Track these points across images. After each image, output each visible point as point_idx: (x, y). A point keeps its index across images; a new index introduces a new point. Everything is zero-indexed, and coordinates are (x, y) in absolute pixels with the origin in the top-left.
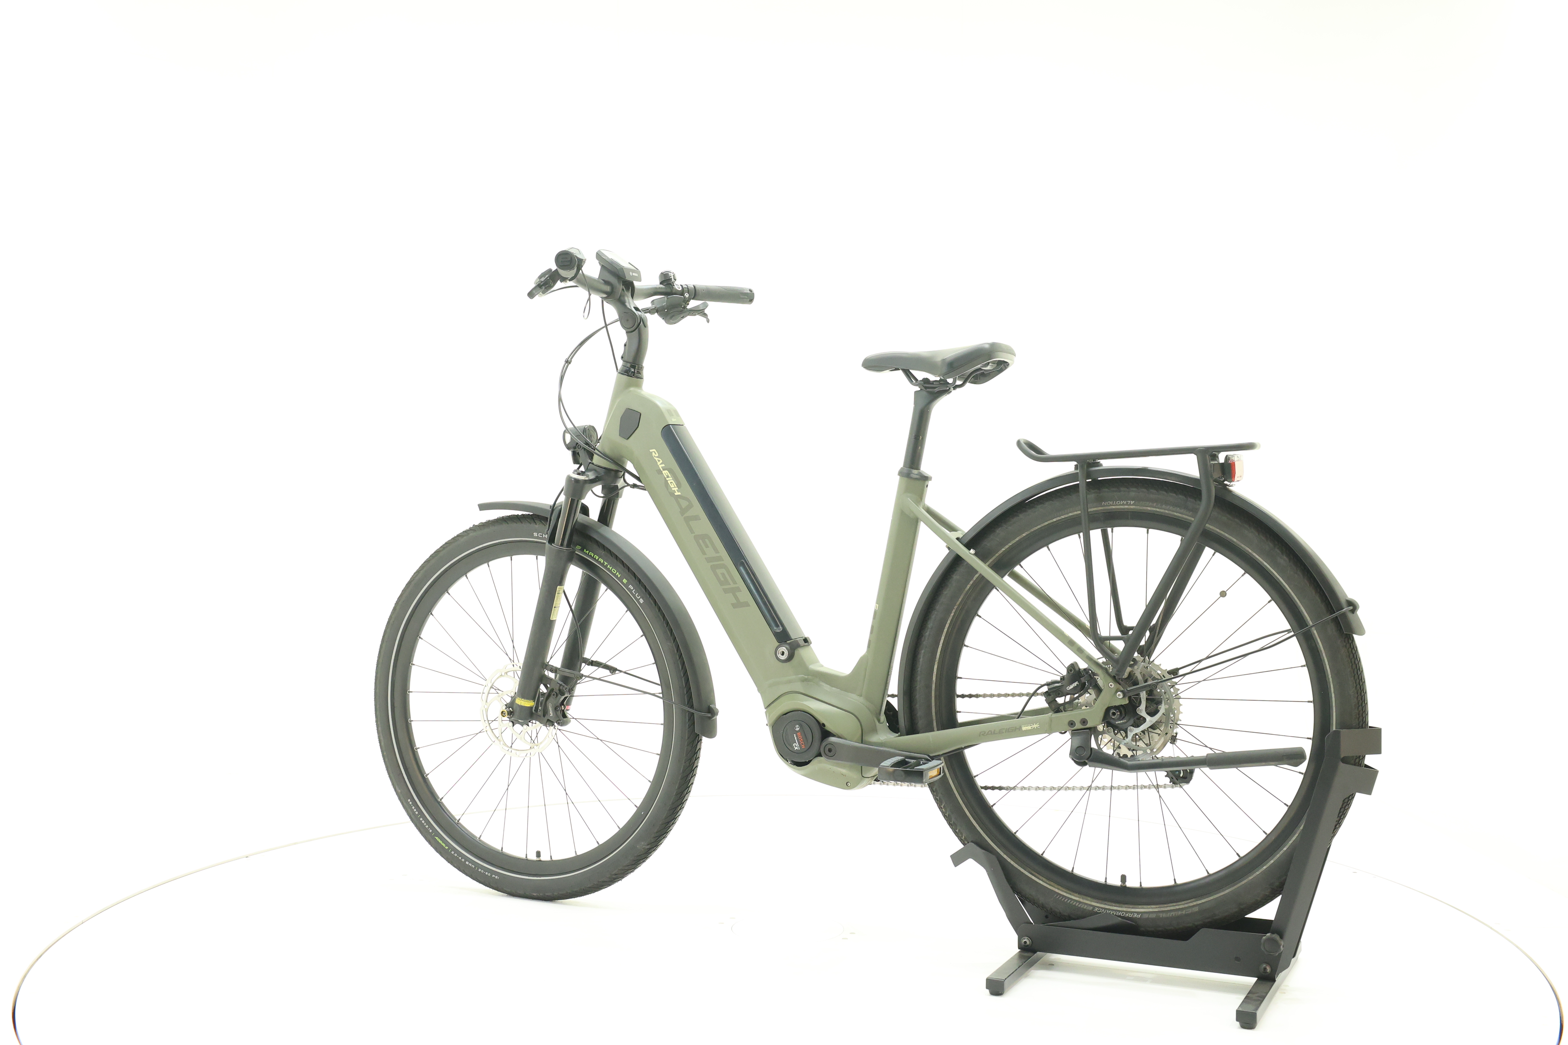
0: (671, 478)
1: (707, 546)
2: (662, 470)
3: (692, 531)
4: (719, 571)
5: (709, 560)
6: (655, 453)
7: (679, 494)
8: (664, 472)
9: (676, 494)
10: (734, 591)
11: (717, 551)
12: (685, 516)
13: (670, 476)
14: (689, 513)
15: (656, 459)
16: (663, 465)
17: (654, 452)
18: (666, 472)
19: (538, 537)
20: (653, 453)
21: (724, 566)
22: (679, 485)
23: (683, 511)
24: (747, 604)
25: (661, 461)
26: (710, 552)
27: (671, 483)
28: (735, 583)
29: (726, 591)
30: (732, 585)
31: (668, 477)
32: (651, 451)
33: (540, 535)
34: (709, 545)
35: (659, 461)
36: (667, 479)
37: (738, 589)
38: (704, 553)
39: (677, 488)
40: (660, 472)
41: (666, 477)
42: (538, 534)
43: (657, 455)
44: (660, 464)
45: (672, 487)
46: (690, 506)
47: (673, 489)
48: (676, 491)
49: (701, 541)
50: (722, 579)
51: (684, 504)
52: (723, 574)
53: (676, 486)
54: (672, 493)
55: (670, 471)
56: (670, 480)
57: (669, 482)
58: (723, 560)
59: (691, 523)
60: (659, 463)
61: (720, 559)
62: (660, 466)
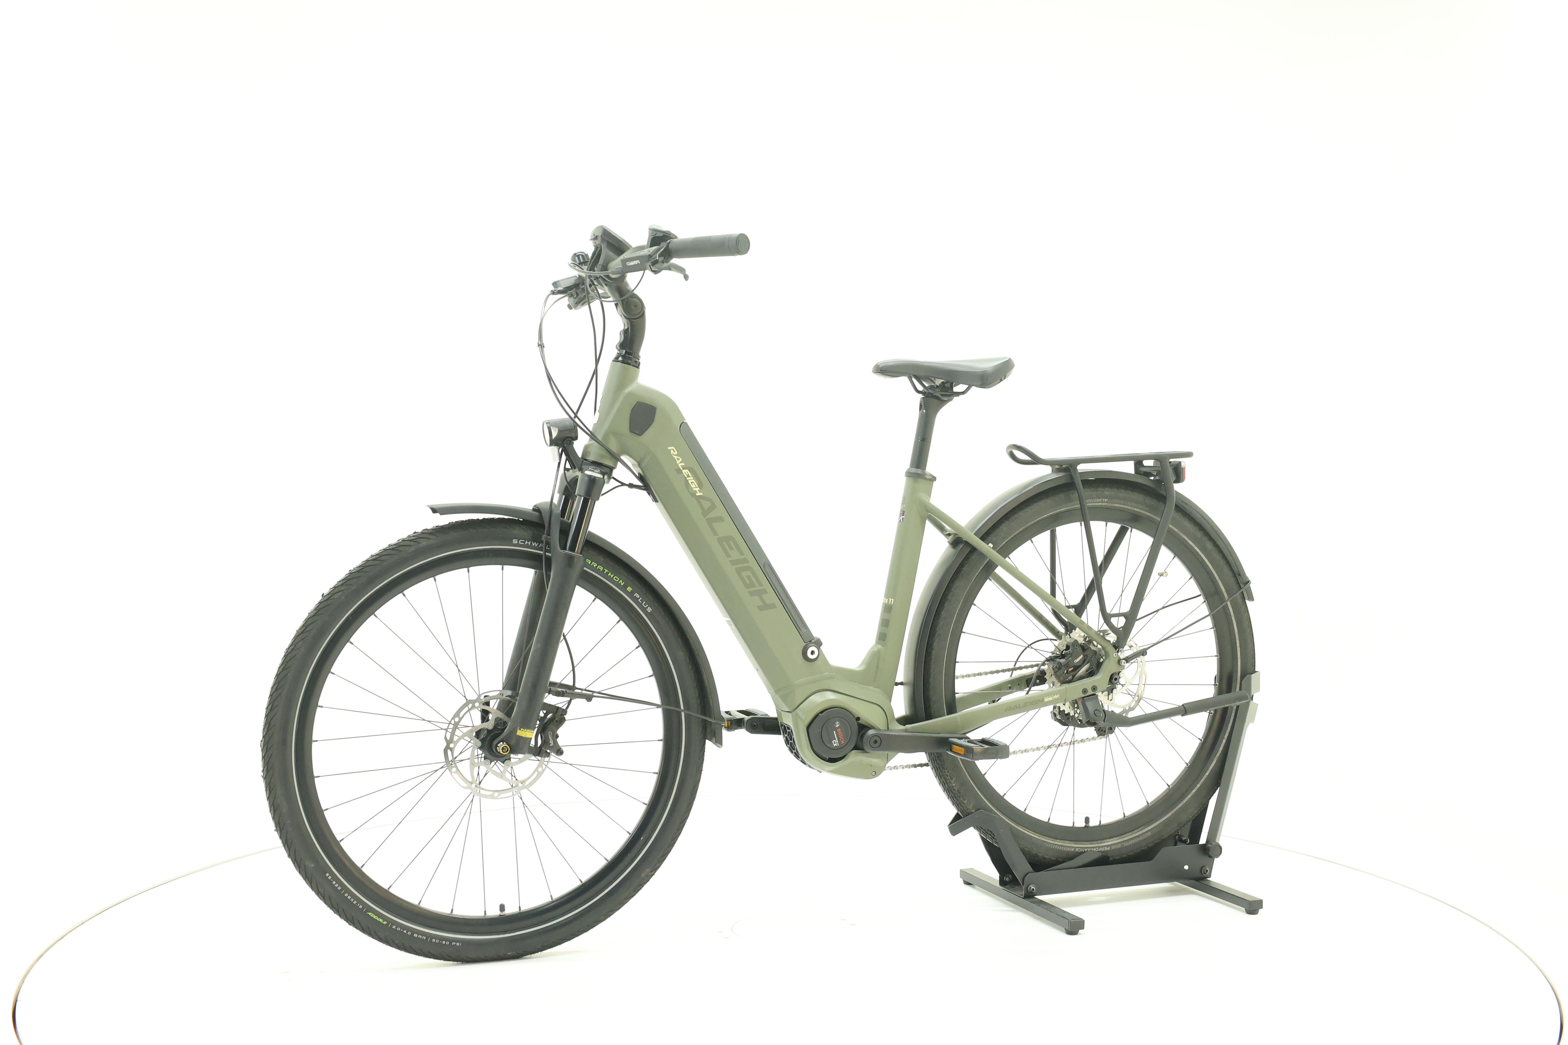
0: (692, 478)
1: (732, 549)
2: (682, 469)
3: (715, 534)
4: (745, 574)
5: (733, 562)
6: (673, 451)
7: (701, 494)
8: (683, 471)
9: (697, 494)
10: (761, 593)
11: (742, 553)
12: (707, 517)
13: (690, 475)
14: (712, 515)
15: (675, 457)
16: (683, 464)
17: (673, 449)
18: (686, 471)
19: (518, 545)
20: (672, 451)
21: (749, 569)
22: (700, 485)
23: (705, 513)
24: (773, 606)
25: (681, 460)
26: (735, 555)
27: (692, 482)
28: (761, 585)
29: (752, 594)
30: (758, 588)
31: (688, 476)
32: (669, 448)
33: (521, 542)
34: (733, 546)
35: (678, 459)
36: (688, 479)
37: (765, 592)
38: (728, 556)
39: (698, 489)
40: (679, 471)
41: (686, 476)
42: (518, 541)
43: (676, 453)
44: (680, 463)
45: (693, 487)
46: (713, 507)
47: (694, 489)
48: (698, 492)
49: (725, 543)
50: (748, 582)
51: (707, 505)
52: (748, 577)
53: (697, 486)
54: (693, 494)
55: (691, 470)
56: (691, 480)
57: (690, 482)
58: (749, 563)
59: (714, 524)
60: (678, 462)
61: (745, 561)
62: (680, 465)
